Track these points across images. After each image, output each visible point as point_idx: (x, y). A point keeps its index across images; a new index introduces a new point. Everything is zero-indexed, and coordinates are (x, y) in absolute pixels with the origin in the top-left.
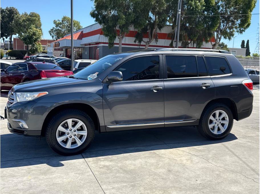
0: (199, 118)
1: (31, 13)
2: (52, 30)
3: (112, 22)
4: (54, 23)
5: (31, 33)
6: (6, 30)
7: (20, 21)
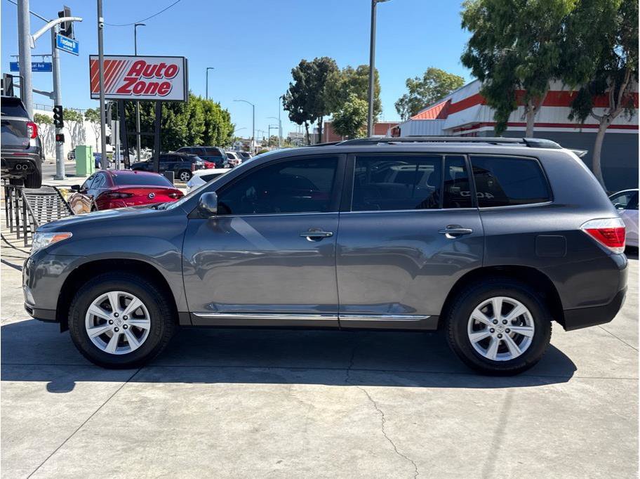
0: (438, 312)
1: (360, 67)
2: (402, 100)
3: (502, 74)
4: (407, 85)
5: (351, 110)
6: (313, 107)
7: (337, 87)
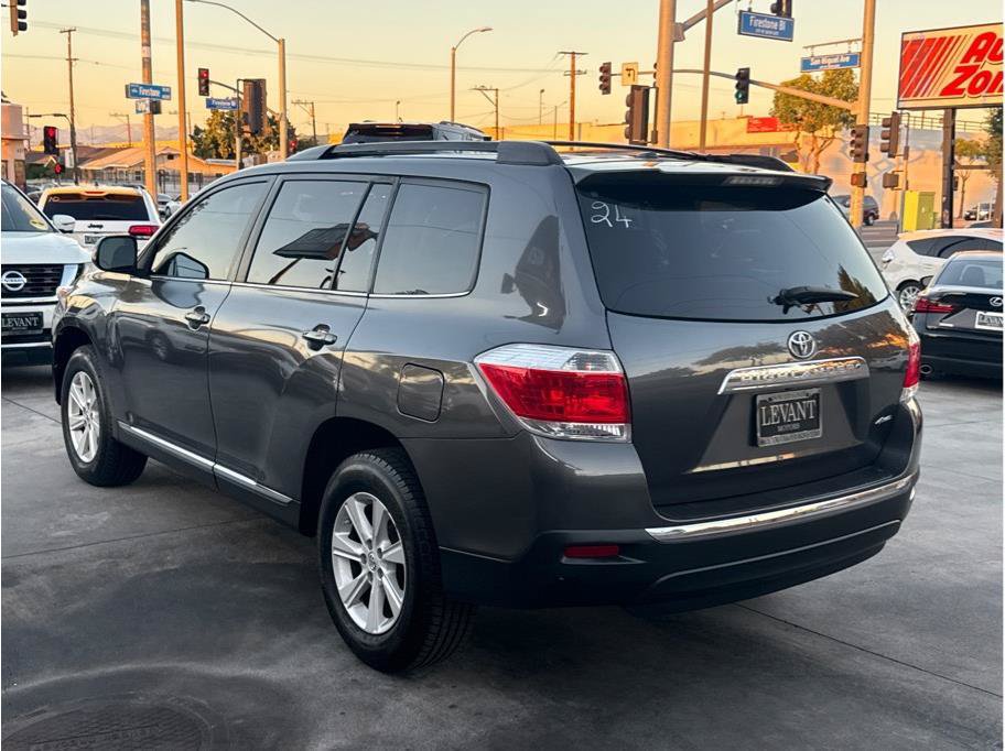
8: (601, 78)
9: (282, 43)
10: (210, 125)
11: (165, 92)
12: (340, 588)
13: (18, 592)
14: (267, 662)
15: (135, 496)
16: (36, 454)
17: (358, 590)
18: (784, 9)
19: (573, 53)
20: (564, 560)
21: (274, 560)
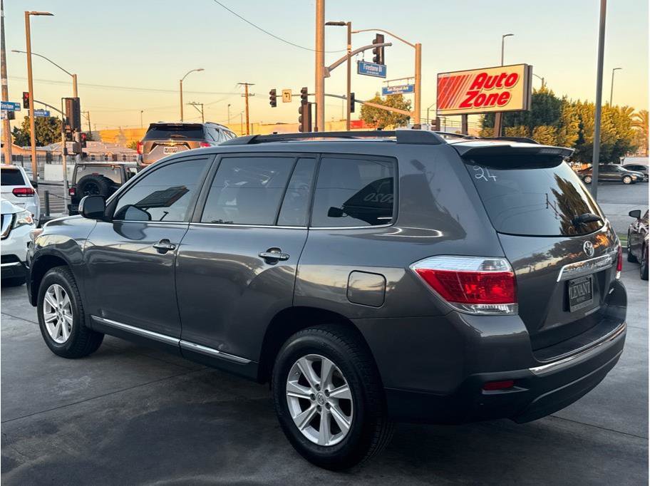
8: (271, 98)
9: (75, 77)
10: (24, 126)
11: (16, 106)
12: (294, 418)
13: (60, 436)
14: (252, 470)
15: (99, 364)
16: (14, 338)
17: (310, 417)
18: (381, 60)
19: (246, 84)
20: (484, 392)
21: (215, 399)
